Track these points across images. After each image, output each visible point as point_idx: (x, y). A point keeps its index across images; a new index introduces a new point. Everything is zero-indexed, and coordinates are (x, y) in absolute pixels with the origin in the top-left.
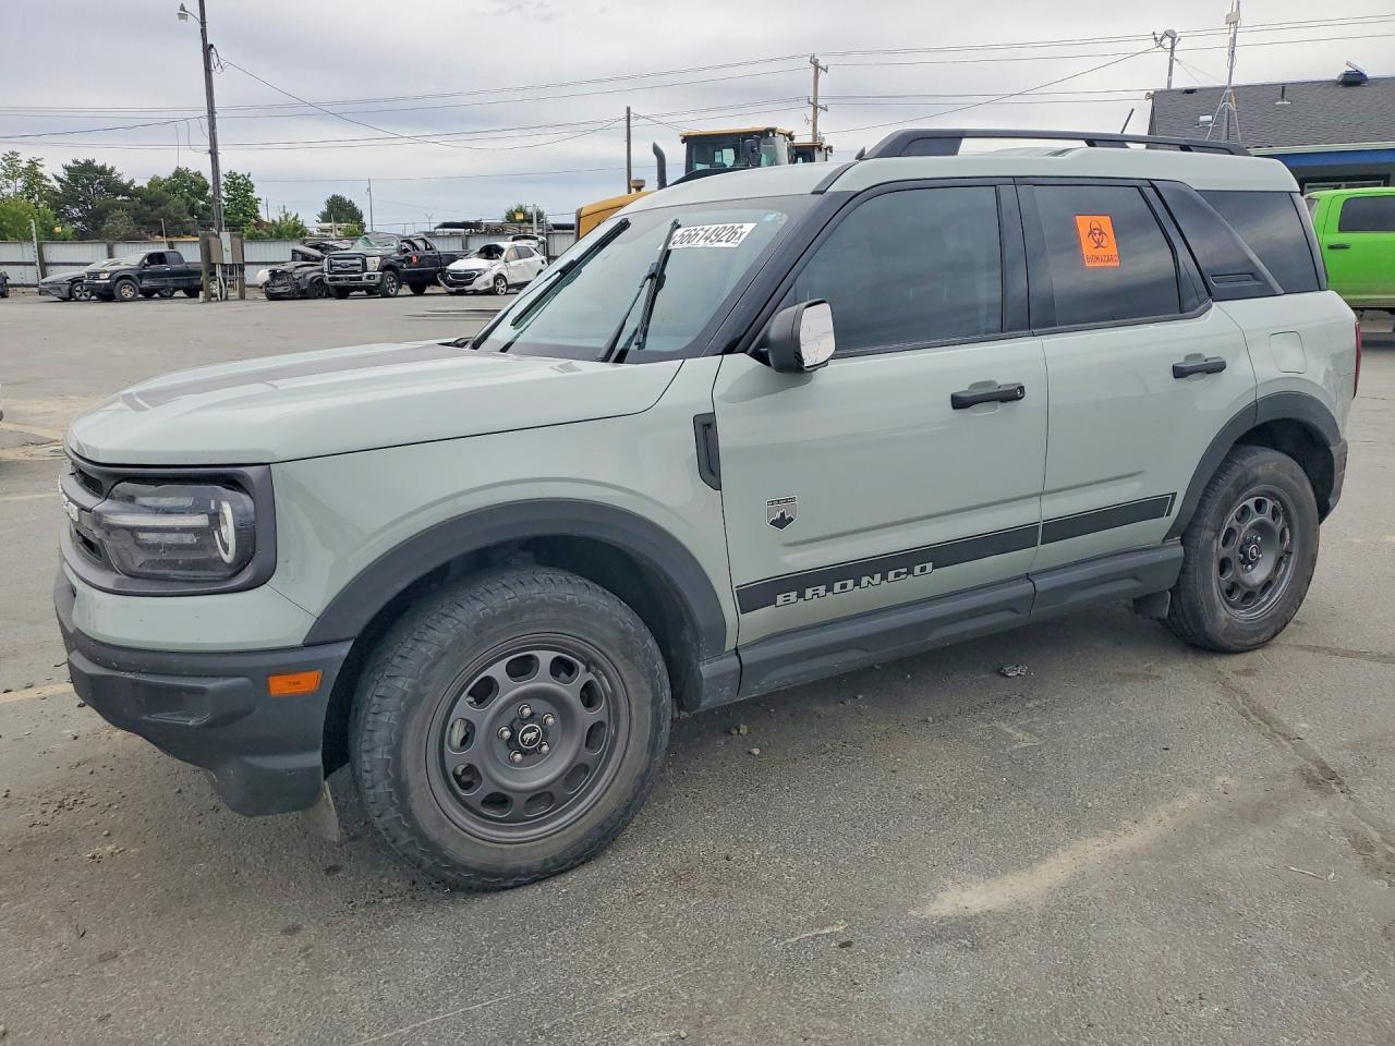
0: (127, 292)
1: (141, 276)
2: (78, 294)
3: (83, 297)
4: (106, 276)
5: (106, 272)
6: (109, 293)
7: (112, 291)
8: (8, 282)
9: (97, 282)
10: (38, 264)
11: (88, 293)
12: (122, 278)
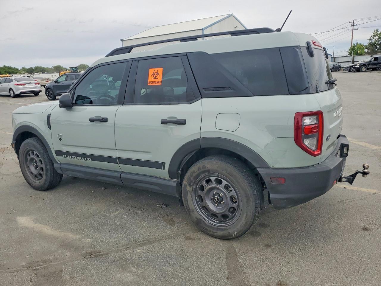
0: (364, 69)
1: (369, 65)
2: (352, 70)
3: (353, 71)
4: (358, 65)
5: (359, 64)
6: (358, 70)
7: (359, 69)
8: (341, 67)
9: (356, 67)
10: (352, 62)
11: (355, 70)
12: (362, 65)
